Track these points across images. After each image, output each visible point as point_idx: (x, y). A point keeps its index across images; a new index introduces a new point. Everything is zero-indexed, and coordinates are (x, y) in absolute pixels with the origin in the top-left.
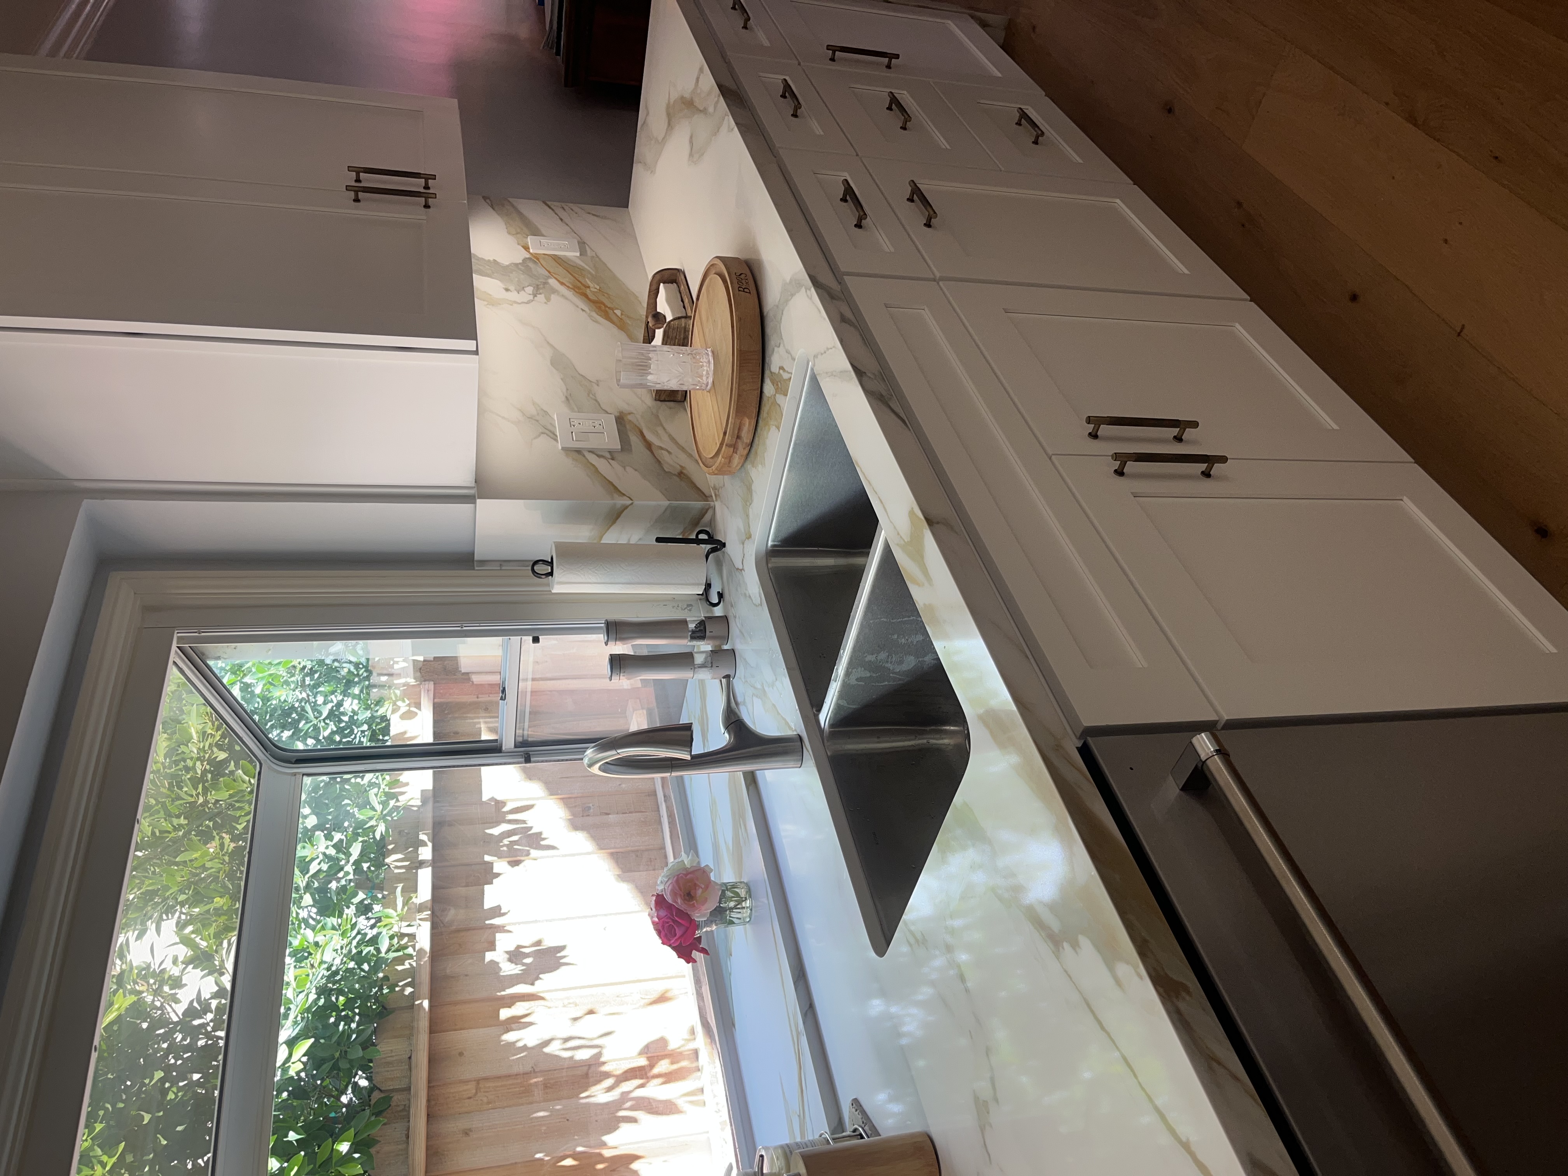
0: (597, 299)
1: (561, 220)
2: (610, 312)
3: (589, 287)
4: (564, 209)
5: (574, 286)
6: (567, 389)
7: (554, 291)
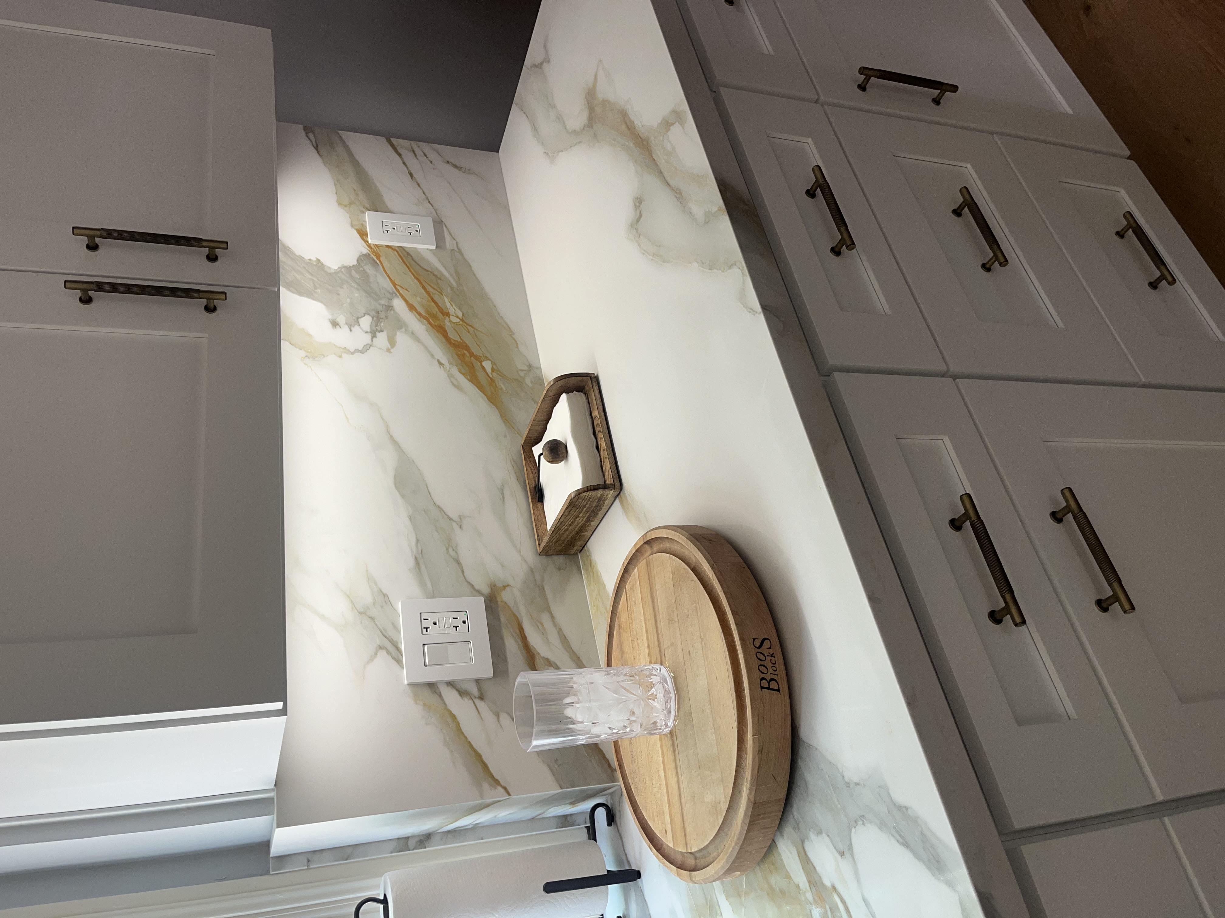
0: (459, 340)
1: (411, 175)
2: (477, 365)
3: (448, 314)
4: (415, 155)
5: (428, 312)
6: (418, 541)
7: (400, 325)
